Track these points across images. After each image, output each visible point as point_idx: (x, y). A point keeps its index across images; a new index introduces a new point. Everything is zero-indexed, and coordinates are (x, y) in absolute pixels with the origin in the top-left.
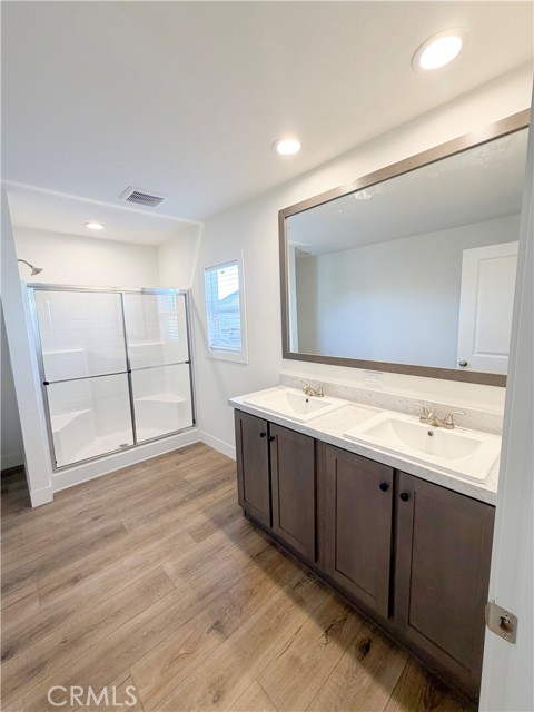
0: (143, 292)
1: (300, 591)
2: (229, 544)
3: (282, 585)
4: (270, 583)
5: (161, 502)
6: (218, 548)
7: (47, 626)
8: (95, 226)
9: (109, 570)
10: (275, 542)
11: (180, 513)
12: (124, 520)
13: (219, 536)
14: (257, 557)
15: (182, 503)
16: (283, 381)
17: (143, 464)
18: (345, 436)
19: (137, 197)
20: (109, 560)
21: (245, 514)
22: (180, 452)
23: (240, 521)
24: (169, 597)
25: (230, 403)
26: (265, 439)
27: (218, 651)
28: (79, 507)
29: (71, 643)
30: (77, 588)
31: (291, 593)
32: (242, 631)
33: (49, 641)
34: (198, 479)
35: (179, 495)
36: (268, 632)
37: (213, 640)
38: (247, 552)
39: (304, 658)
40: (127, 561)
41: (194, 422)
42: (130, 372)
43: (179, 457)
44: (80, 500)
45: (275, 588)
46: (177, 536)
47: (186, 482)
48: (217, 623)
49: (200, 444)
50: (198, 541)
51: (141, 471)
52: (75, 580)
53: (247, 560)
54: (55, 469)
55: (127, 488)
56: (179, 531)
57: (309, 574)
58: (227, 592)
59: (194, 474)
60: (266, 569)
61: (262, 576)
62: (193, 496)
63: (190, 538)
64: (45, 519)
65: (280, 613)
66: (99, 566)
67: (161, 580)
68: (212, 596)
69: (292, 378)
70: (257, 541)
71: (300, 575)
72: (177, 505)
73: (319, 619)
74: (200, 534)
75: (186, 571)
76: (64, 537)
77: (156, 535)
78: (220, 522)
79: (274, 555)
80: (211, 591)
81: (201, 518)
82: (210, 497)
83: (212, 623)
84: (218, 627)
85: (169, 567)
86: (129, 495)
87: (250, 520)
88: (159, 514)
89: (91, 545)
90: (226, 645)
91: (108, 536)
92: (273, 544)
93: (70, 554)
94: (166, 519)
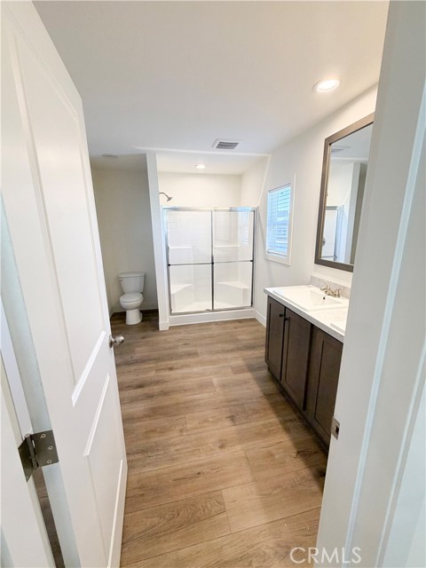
0: (230, 211)
1: (289, 424)
2: (253, 382)
3: (279, 416)
4: (270, 412)
5: (220, 346)
6: (245, 382)
7: (157, 382)
8: (201, 167)
9: (186, 370)
10: (283, 392)
11: (230, 356)
12: (199, 350)
13: (248, 375)
14: (268, 396)
15: (232, 351)
16: (312, 282)
17: (216, 323)
18: (332, 325)
19: (222, 145)
20: (187, 366)
21: (269, 369)
22: (240, 321)
23: (265, 372)
24: (211, 394)
25: (265, 291)
26: (283, 318)
27: (228, 429)
28: (180, 336)
29: (164, 393)
30: (171, 373)
31: (284, 423)
32: (245, 426)
33: (156, 389)
34: (245, 340)
35: (231, 346)
36: (261, 434)
37: (228, 423)
38: (262, 391)
39: (277, 457)
40: (195, 370)
41: (252, 303)
42: (213, 263)
43: (238, 324)
44: (180, 333)
45: (273, 415)
46: (224, 367)
47: (237, 340)
48: (232, 416)
49: (254, 320)
50: (235, 374)
51: (214, 326)
52: (171, 369)
53: (261, 394)
54: (171, 314)
55: (204, 333)
56: (226, 364)
57: (299, 418)
58: (243, 404)
59: (244, 336)
60: (271, 403)
61: (268, 406)
62: (239, 349)
63: (230, 370)
64: (164, 337)
65: (271, 429)
66: (183, 367)
67: (209, 385)
68: (233, 403)
69: (320, 280)
70: (271, 387)
71: (294, 416)
72: (228, 351)
73: (296, 444)
74: (237, 370)
75: (224, 386)
76: (170, 348)
77: (212, 362)
78: (251, 368)
79: (280, 398)
80: (235, 400)
81: (240, 362)
82: (250, 353)
83: (229, 415)
84: (232, 418)
85: (215, 380)
86: (204, 338)
87: (272, 373)
88: (218, 352)
89: (180, 356)
90: (234, 428)
91: (190, 355)
92: (281, 392)
93: (171, 357)
94: (221, 356)
